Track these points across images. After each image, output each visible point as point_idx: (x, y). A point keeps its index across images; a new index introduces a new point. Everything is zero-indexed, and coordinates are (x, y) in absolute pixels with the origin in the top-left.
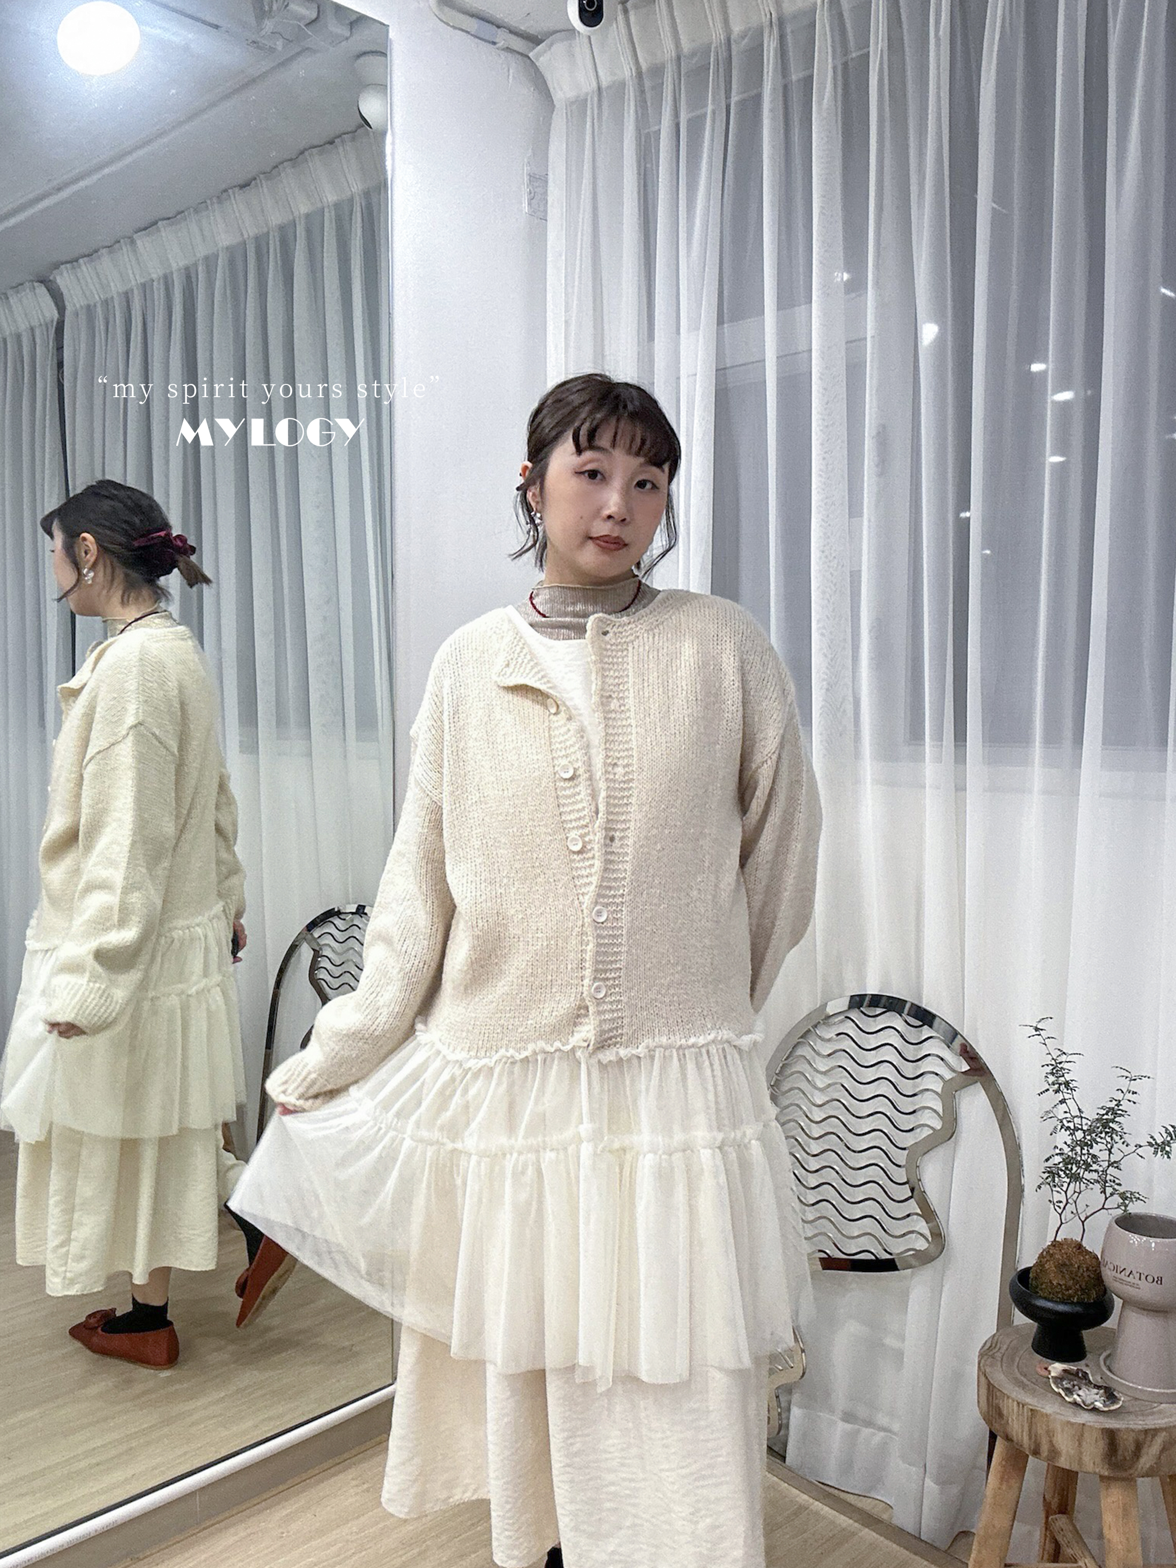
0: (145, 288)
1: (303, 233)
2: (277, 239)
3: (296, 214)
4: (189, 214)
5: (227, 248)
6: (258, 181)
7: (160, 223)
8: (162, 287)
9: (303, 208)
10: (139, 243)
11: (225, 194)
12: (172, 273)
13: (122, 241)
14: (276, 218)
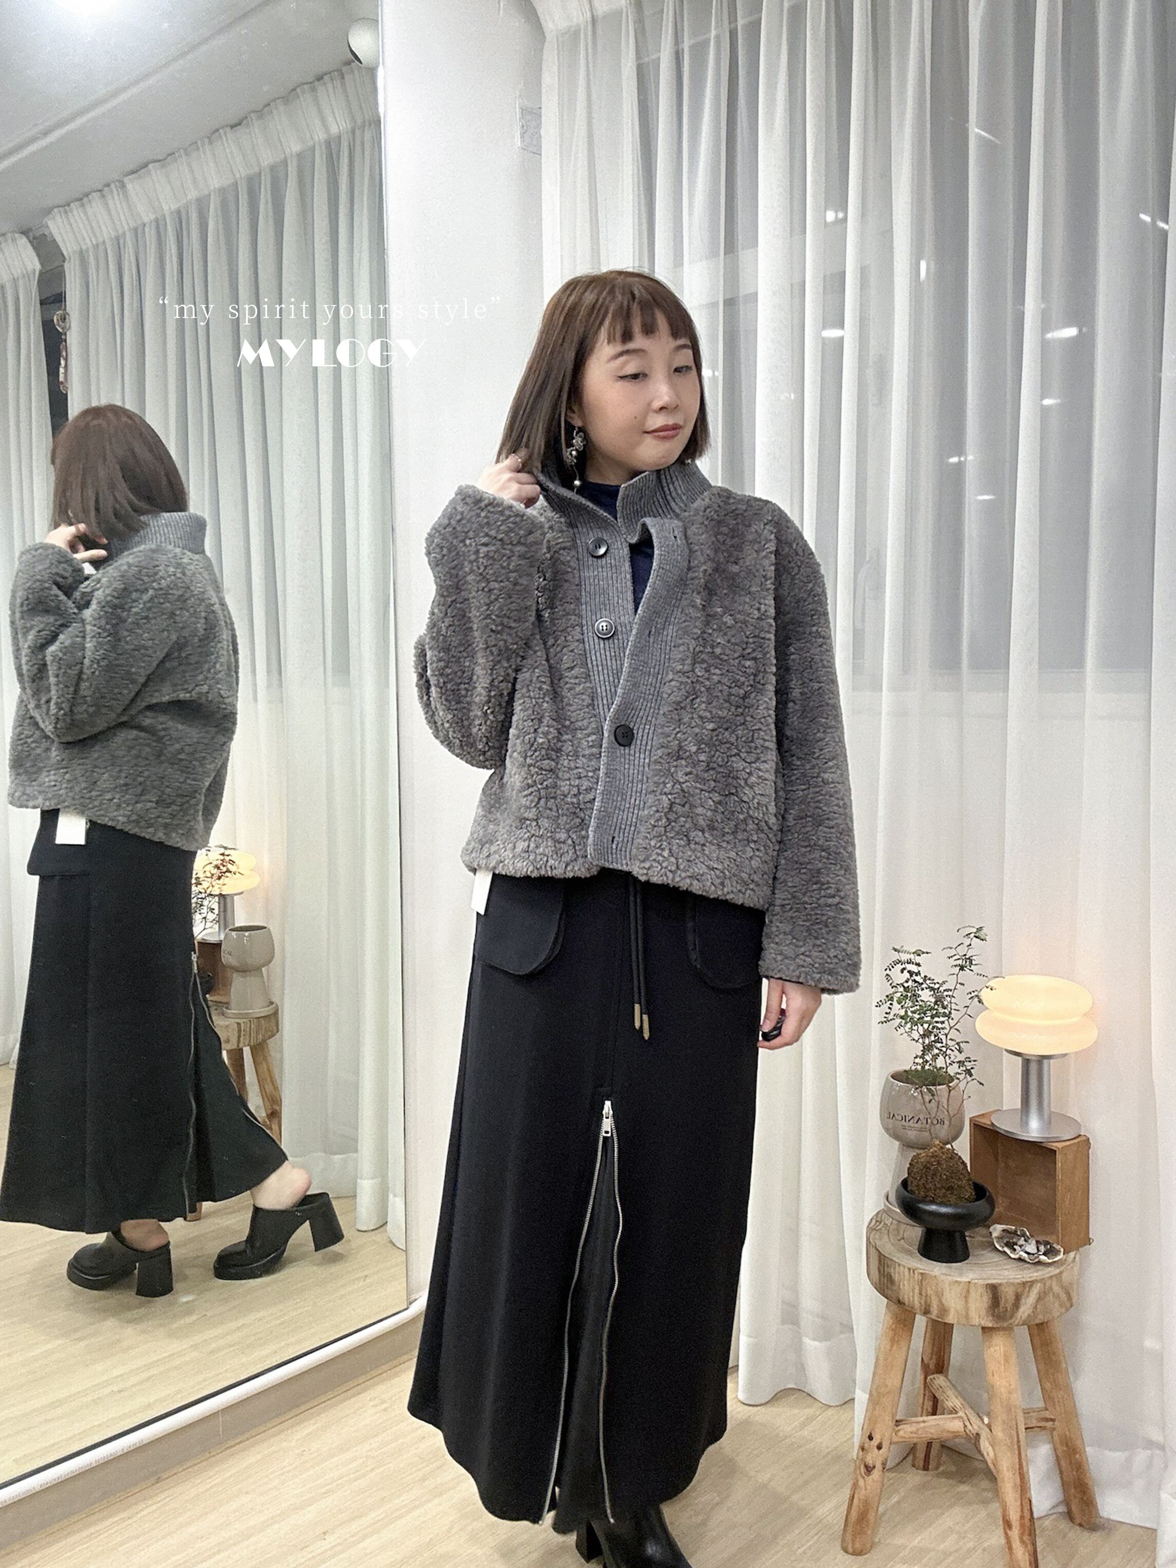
0: (138, 232)
1: (295, 173)
2: (269, 181)
3: (288, 151)
4: (180, 156)
5: (219, 190)
6: (249, 119)
7: (151, 166)
8: (153, 232)
9: (295, 147)
10: (129, 186)
11: (217, 134)
12: (164, 216)
13: (113, 186)
14: (267, 158)
